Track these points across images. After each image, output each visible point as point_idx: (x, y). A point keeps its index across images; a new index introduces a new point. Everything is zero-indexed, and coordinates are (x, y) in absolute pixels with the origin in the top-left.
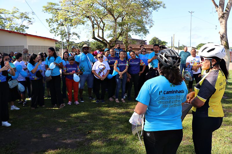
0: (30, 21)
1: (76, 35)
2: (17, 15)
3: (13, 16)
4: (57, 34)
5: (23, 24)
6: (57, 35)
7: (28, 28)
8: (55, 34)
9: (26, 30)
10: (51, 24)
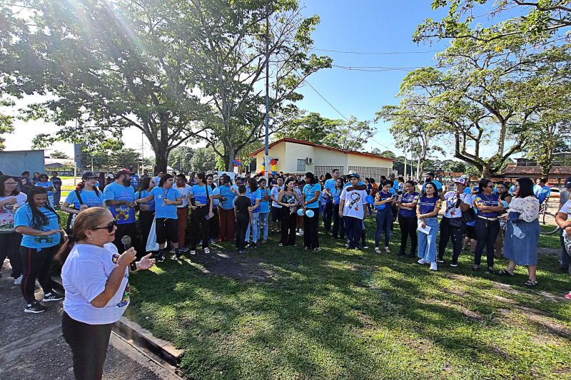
0: (369, 133)
1: (439, 149)
2: (355, 125)
3: (350, 127)
4: (407, 149)
5: (361, 137)
6: (406, 151)
7: (366, 142)
8: (403, 149)
9: (363, 145)
10: (397, 135)
